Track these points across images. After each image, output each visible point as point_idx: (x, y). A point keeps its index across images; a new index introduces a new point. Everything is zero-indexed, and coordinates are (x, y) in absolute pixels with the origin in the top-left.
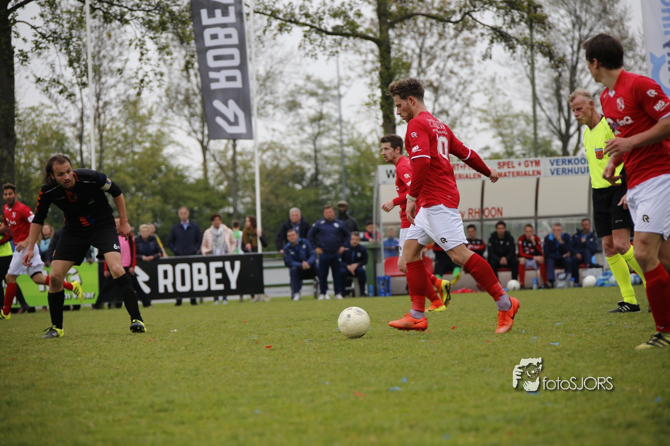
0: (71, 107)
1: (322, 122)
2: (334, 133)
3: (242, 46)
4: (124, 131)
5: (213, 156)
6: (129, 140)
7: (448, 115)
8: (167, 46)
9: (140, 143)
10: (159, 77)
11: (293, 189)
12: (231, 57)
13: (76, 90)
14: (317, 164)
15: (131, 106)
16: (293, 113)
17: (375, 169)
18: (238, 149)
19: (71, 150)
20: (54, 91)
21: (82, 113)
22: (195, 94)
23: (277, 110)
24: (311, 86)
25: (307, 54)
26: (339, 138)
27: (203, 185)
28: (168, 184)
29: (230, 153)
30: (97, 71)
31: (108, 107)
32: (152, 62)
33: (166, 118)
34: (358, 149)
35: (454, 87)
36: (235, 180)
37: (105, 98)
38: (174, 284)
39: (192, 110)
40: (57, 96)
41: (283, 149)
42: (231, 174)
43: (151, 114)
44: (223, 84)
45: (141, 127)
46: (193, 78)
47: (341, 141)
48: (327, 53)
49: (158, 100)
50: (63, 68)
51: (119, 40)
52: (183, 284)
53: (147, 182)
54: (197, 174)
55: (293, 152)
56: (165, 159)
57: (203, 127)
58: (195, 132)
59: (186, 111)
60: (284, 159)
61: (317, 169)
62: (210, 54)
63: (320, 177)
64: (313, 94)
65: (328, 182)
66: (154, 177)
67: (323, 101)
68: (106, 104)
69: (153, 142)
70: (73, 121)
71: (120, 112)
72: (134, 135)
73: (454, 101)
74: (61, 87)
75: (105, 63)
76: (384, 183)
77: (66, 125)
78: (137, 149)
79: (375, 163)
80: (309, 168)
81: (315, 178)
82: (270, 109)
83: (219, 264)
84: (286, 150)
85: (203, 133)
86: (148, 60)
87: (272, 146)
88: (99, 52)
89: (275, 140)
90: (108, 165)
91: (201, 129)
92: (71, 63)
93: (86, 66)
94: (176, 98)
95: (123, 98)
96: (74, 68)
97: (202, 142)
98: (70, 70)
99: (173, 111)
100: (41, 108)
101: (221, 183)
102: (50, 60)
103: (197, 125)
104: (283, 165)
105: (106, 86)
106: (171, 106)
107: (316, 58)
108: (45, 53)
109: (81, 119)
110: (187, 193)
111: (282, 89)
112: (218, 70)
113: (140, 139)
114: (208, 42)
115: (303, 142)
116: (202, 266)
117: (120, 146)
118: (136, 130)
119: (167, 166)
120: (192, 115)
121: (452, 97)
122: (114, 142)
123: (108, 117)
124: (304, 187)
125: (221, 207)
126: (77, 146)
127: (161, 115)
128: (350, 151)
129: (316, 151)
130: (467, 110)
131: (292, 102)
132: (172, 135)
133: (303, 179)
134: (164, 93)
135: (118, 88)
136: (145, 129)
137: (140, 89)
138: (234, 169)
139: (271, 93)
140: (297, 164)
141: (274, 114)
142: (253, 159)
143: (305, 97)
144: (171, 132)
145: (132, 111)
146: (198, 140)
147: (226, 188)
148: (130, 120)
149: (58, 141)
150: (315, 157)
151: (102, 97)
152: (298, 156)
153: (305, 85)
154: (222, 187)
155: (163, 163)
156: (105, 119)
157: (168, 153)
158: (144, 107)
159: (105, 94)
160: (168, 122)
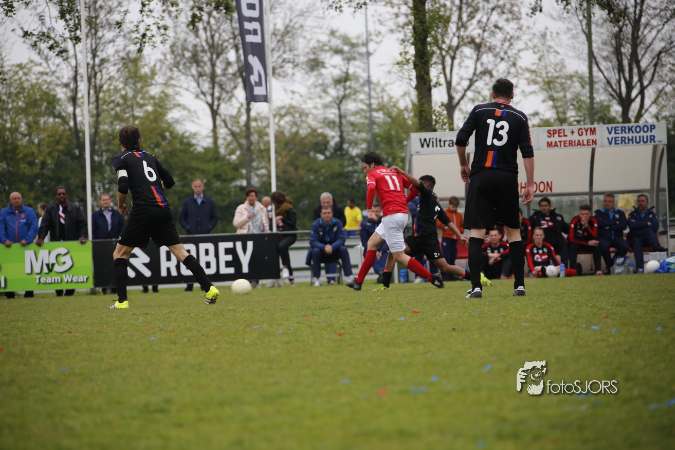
0: (64, 65)
1: (348, 83)
2: (362, 96)
4: (123, 92)
5: (224, 121)
6: (129, 103)
7: (492, 76)
9: (141, 106)
10: (162, 31)
11: (315, 159)
13: (69, 45)
14: (342, 132)
15: (131, 64)
16: (315, 73)
17: (408, 138)
18: (253, 114)
19: (64, 114)
20: (43, 46)
21: (76, 72)
22: (204, 51)
23: (296, 69)
24: (336, 42)
26: (367, 102)
27: (213, 154)
28: (172, 153)
29: (244, 118)
30: (93, 24)
31: (105, 65)
33: (171, 78)
34: (389, 115)
35: (499, 44)
36: (249, 149)
37: (101, 55)
38: (178, 267)
39: (200, 69)
40: (46, 51)
41: (303, 114)
42: (243, 142)
43: (153, 73)
45: (142, 88)
46: (201, 33)
47: (370, 105)
48: (354, 4)
49: (162, 57)
54: (207, 142)
55: (315, 117)
56: (170, 125)
57: (213, 88)
58: (203, 93)
59: (194, 70)
60: (304, 125)
61: (341, 137)
63: (345, 146)
64: (338, 51)
65: (354, 152)
66: (157, 145)
67: (349, 60)
68: (103, 61)
69: (155, 105)
70: (65, 81)
71: (118, 70)
72: (134, 97)
73: (499, 60)
74: (51, 42)
75: (102, 15)
76: (418, 152)
77: (57, 85)
78: (138, 113)
79: (407, 131)
80: (333, 136)
81: (339, 147)
82: (288, 68)
83: (230, 245)
84: (307, 115)
85: (212, 95)
86: (151, 11)
87: (290, 110)
89: (294, 103)
90: (105, 131)
91: (210, 91)
92: (62, 15)
93: (79, 19)
94: (183, 55)
95: (122, 54)
96: (66, 20)
97: (211, 106)
98: (62, 22)
99: (180, 71)
100: (29, 66)
101: (232, 152)
102: (39, 10)
103: (206, 86)
104: (303, 132)
105: (103, 41)
106: (177, 65)
107: (341, 11)
109: (75, 79)
110: (194, 164)
111: (302, 46)
113: (142, 102)
115: (326, 106)
116: (210, 246)
117: (118, 109)
118: (137, 92)
119: (171, 133)
120: (201, 75)
121: (495, 56)
122: (112, 105)
123: (105, 77)
124: (326, 157)
125: (233, 179)
126: (70, 109)
127: (165, 74)
128: (379, 116)
129: (340, 116)
130: (513, 70)
131: (314, 60)
132: (178, 97)
133: (326, 149)
134: (169, 50)
135: (116, 43)
136: (147, 90)
137: (141, 45)
138: (248, 136)
139: (291, 50)
140: (320, 131)
141: (293, 74)
142: (268, 126)
143: (328, 54)
144: (177, 94)
145: (132, 70)
146: (207, 103)
147: (238, 158)
148: (130, 80)
149: (49, 103)
150: (340, 124)
151: (99, 53)
152: (320, 122)
153: (329, 41)
154: (234, 157)
155: (167, 129)
156: (101, 79)
157: (173, 118)
158: (145, 65)
159: (102, 51)
160: (173, 82)
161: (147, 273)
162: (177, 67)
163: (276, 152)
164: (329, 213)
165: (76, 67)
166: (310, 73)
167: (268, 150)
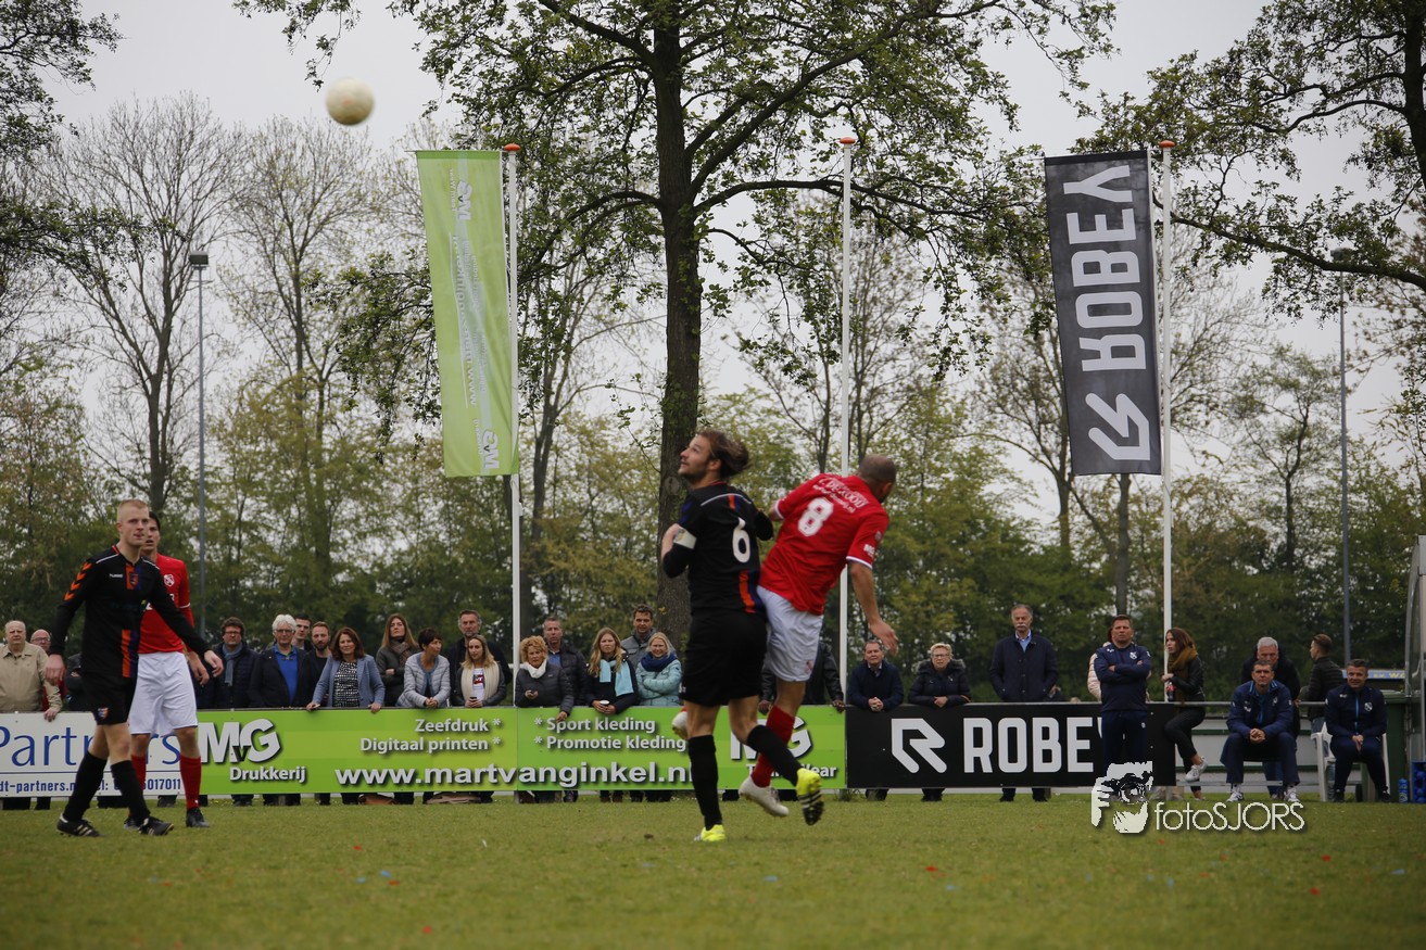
0: (806, 399)
1: (1305, 441)
2: (1330, 465)
3: (1146, 289)
4: (907, 448)
5: (1080, 501)
6: (916, 466)
8: (1000, 285)
9: (937, 472)
10: (979, 344)
11: (1242, 574)
12: (1125, 309)
13: (818, 365)
14: (1291, 527)
15: (922, 399)
16: (1247, 421)
17: (1413, 542)
18: (1133, 490)
20: (773, 366)
21: (827, 410)
22: (1050, 379)
23: (1212, 414)
24: (1285, 369)
25: (1280, 307)
26: (1339, 475)
27: (1059, 559)
28: (989, 556)
29: (1117, 497)
30: (860, 329)
31: (878, 399)
32: (969, 315)
33: (991, 425)
34: (1378, 499)
36: (1124, 552)
37: (872, 382)
38: (994, 757)
39: (1042, 410)
40: (779, 374)
41: (1224, 494)
42: (1114, 538)
43: (960, 415)
44: (1107, 363)
45: (940, 439)
46: (1047, 347)
47: (1343, 481)
48: (1322, 305)
49: (978, 388)
50: (794, 323)
51: (906, 269)
52: (1013, 758)
53: (947, 550)
54: (1051, 538)
55: (1244, 499)
56: (985, 505)
57: (1064, 445)
58: (1047, 453)
59: (1031, 412)
61: (1290, 535)
62: (1083, 302)
63: (1298, 552)
64: (1288, 385)
65: (1314, 563)
66: (963, 541)
67: (1308, 401)
69: (960, 470)
70: (807, 426)
71: (900, 409)
74: (788, 360)
75: (876, 312)
77: (794, 433)
78: (933, 484)
79: (1413, 531)
80: (1275, 532)
81: (1286, 552)
82: (1199, 412)
83: (1087, 722)
84: (1229, 495)
85: (1062, 456)
86: (960, 310)
87: (1198, 487)
88: (865, 291)
89: (1208, 475)
91: (1060, 448)
92: (809, 314)
93: (838, 319)
94: (1014, 386)
95: (908, 382)
96: (815, 324)
97: (1059, 475)
98: (808, 327)
99: (1006, 412)
100: (747, 399)
101: (1095, 557)
102: (770, 304)
103: (1052, 440)
104: (1222, 525)
105: (876, 357)
106: (1001, 402)
107: (1298, 316)
108: (761, 291)
109: (825, 422)
110: (1026, 575)
111: (1225, 374)
112: (1098, 333)
113: (938, 464)
114: (1080, 278)
115: (1263, 481)
116: (1052, 724)
118: (930, 447)
119: (988, 520)
120: (1043, 421)
123: (877, 420)
124: (1262, 571)
125: (1094, 605)
127: (981, 418)
128: (1360, 501)
129: (1290, 500)
131: (1245, 399)
132: (1001, 458)
133: (1262, 556)
134: (989, 377)
135: (898, 363)
136: (948, 445)
137: (941, 368)
138: (1123, 530)
139: (1203, 382)
140: (1251, 523)
141: (1207, 423)
142: (1159, 512)
143: (1271, 390)
144: (999, 453)
145: (924, 408)
146: (1053, 470)
147: (1103, 566)
148: (919, 427)
149: (778, 464)
150: (1287, 513)
151: (867, 379)
152: (1252, 509)
153: (1273, 368)
154: (1097, 565)
155: (982, 514)
156: (871, 422)
157: (991, 494)
158: (948, 401)
159: (874, 375)
160: (994, 431)
161: (940, 766)
162: (1002, 407)
163: (1173, 560)
164: (1266, 672)
165: (828, 403)
166: (1237, 422)
167: (1160, 555)
